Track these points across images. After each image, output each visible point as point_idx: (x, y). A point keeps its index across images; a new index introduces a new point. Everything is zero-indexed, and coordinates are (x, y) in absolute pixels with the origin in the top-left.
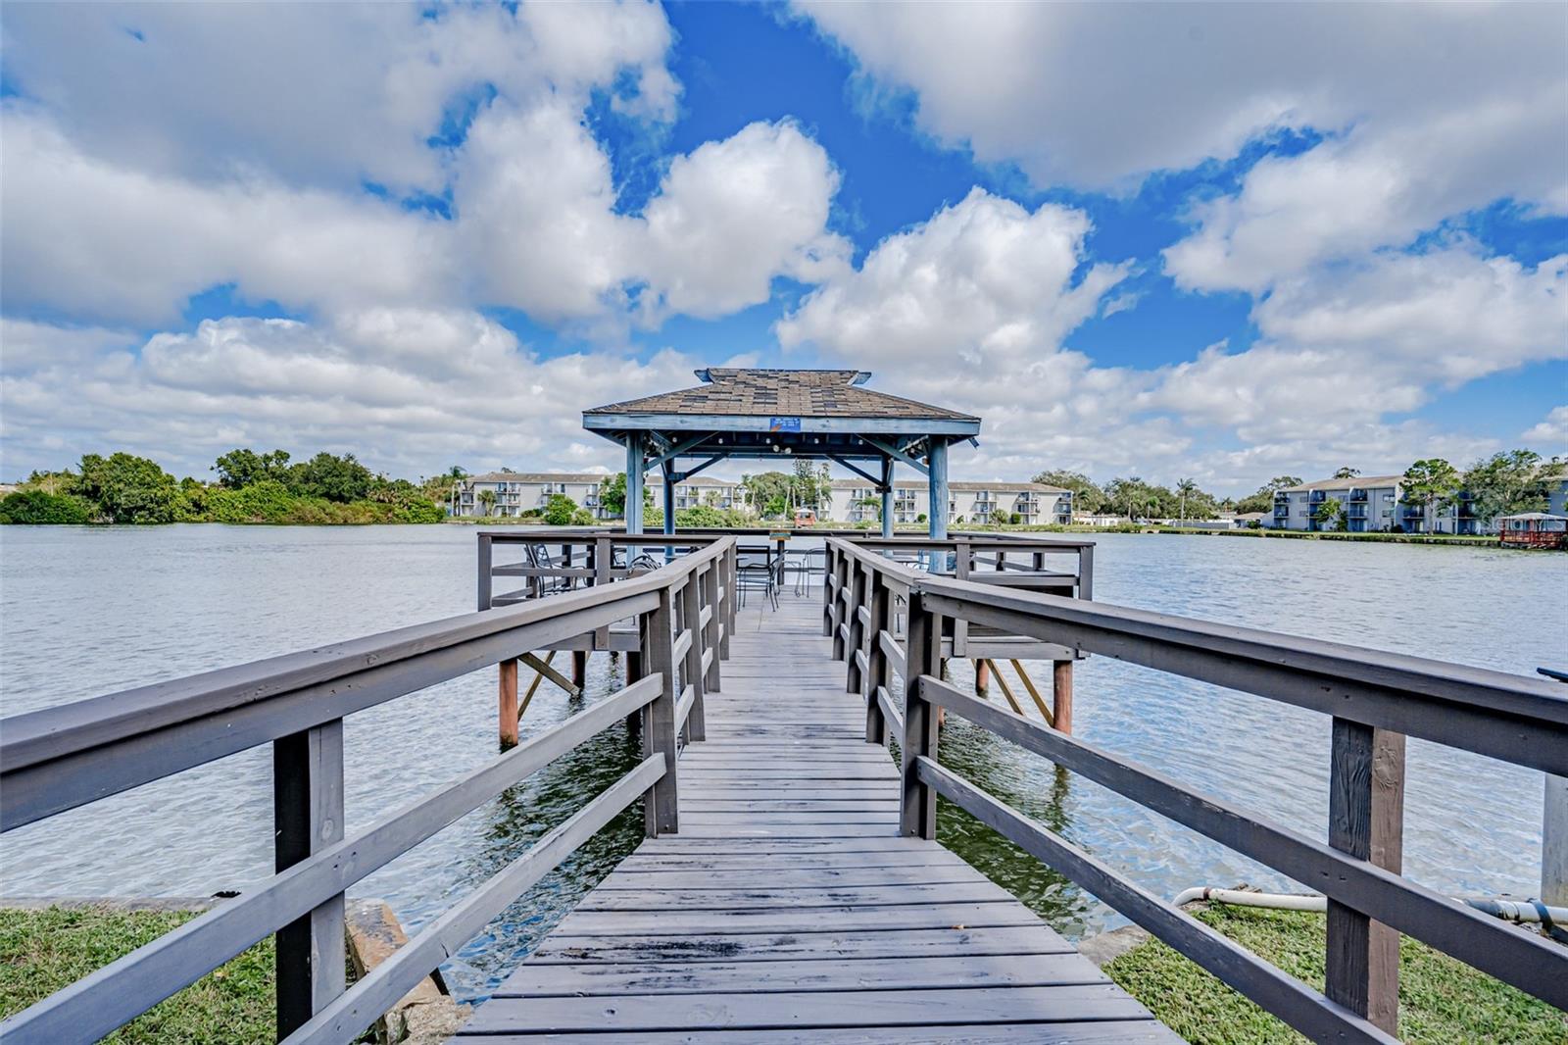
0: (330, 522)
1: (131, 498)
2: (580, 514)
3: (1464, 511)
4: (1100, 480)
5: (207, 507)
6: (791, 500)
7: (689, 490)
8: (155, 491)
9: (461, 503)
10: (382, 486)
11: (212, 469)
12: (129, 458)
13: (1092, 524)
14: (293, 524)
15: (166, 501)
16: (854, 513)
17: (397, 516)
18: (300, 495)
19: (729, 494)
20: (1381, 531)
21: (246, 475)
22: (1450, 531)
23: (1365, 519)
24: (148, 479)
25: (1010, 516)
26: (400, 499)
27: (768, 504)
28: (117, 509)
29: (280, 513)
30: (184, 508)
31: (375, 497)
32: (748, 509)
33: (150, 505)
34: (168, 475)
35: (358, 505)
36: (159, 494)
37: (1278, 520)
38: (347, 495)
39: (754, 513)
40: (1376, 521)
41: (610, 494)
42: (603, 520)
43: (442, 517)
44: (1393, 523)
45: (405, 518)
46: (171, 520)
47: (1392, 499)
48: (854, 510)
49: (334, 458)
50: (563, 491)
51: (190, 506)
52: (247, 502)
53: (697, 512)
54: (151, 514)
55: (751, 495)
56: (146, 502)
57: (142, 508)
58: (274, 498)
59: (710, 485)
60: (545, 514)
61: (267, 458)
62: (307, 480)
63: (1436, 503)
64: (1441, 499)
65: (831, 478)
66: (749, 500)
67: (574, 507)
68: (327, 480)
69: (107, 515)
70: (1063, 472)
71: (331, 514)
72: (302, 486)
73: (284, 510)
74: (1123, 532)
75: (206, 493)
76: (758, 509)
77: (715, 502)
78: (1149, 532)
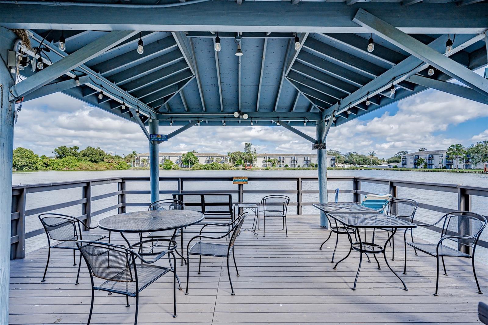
0: (91, 169)
1: (22, 163)
2: (175, 166)
3: (467, 161)
4: (343, 153)
5: (50, 165)
6: (244, 161)
7: (211, 158)
8: (31, 160)
9: (136, 163)
10: (109, 157)
11: (53, 152)
12: (22, 149)
13: (342, 167)
14: (79, 170)
15: (35, 163)
16: (264, 165)
17: (114, 167)
18: (82, 161)
19: (224, 159)
20: (439, 168)
21: (64, 154)
22: (463, 168)
23: (433, 164)
24: (29, 156)
25: (315, 164)
26: (115, 162)
27: (236, 162)
28: (18, 166)
29: (74, 167)
30: (42, 165)
31: (107, 161)
32: (230, 164)
33: (29, 165)
34: (36, 154)
35: (101, 163)
36: (32, 161)
37: (403, 165)
38: (97, 160)
39: (232, 165)
40: (437, 165)
41: (185, 159)
42: (182, 168)
43: (129, 167)
44: (443, 165)
45: (117, 168)
46: (37, 169)
47: (442, 158)
48: (264, 163)
49: (93, 148)
50: (169, 158)
51: (44, 165)
52: (64, 163)
53: (213, 164)
54: (30, 168)
55: (231, 159)
56: (28, 164)
57: (27, 165)
58: (73, 162)
59: (217, 156)
60: (163, 166)
61: (71, 149)
62: (84, 155)
63: (458, 159)
64: (460, 157)
65: (257, 153)
66: (230, 161)
67: (172, 164)
68: (91, 156)
69: (14, 168)
70: (332, 150)
71: (92, 167)
72: (82, 158)
73: (76, 166)
74: (352, 170)
75: (50, 160)
76: (233, 163)
77: (219, 161)
78: (361, 170)
